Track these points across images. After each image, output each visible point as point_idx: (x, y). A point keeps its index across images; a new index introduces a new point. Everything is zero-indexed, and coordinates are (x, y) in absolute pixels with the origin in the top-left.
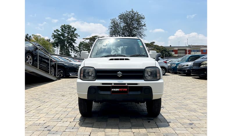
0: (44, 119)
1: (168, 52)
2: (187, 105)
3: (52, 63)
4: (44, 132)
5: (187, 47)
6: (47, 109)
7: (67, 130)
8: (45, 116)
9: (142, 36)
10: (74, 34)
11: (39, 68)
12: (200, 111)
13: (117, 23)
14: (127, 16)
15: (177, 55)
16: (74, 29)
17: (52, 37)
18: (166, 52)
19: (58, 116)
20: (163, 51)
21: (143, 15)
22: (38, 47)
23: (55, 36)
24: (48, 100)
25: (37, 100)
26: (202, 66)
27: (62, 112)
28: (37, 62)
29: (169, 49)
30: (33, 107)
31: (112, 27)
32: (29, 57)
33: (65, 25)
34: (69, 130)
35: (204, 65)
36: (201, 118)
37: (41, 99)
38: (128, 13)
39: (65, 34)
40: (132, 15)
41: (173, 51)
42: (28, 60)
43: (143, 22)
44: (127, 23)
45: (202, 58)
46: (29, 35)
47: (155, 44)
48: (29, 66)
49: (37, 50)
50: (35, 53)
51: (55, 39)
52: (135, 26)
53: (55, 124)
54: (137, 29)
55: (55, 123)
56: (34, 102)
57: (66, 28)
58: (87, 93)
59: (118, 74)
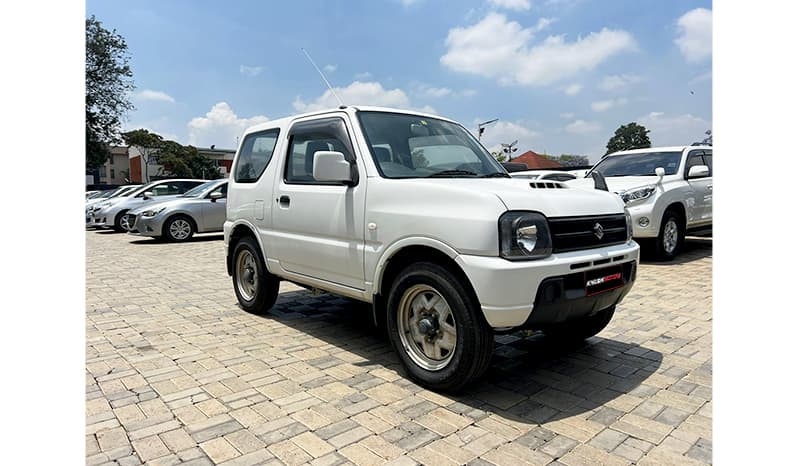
1: (208, 165)
9: (119, 107)
18: (203, 164)
21: (117, 33)
29: (211, 157)
41: (221, 163)
43: (119, 59)
58: (534, 304)
59: (596, 231)
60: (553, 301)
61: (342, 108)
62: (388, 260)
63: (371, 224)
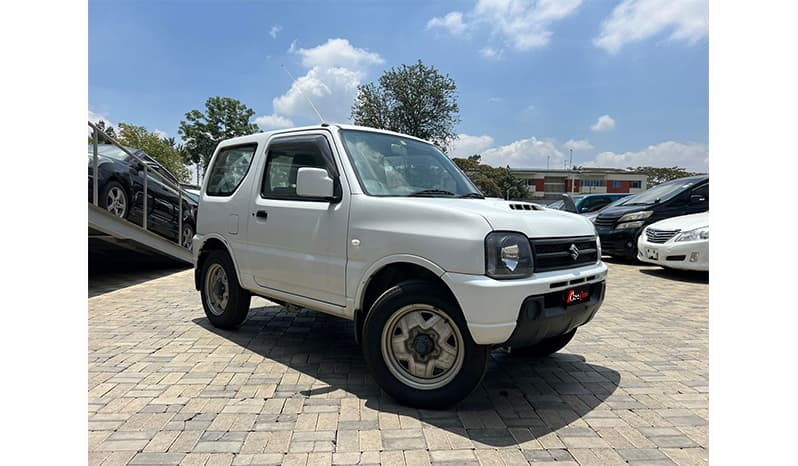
0: (178, 390)
1: (517, 185)
2: (600, 339)
3: (187, 212)
4: (187, 436)
5: (569, 172)
6: (185, 357)
7: (258, 427)
8: (181, 382)
9: (447, 138)
10: (246, 124)
11: (148, 229)
12: (639, 357)
13: (376, 98)
14: (405, 80)
15: (541, 194)
16: (248, 112)
17: (180, 133)
18: (513, 184)
19: (222, 380)
20: (504, 181)
21: (449, 77)
22: (145, 162)
23: (188, 132)
24: (182, 329)
25: (149, 327)
26: (621, 226)
27: (235, 366)
28: (142, 209)
29: (521, 177)
30: (137, 351)
31: (361, 108)
32: (115, 193)
33: (218, 98)
34: (264, 426)
35: (627, 225)
36: (647, 379)
37: (160, 324)
38: (408, 70)
39: (219, 124)
40: (420, 76)
41: (531, 182)
42: (114, 203)
43: (449, 99)
44: (405, 101)
45: (620, 205)
46: (107, 126)
47: (481, 162)
48: (117, 220)
49: (141, 173)
50: (134, 182)
51: (189, 140)
52: (428, 107)
53: (218, 408)
54: (434, 117)
55: (216, 405)
56: (138, 336)
57: (224, 109)
58: (517, 321)
59: (572, 252)
60: (534, 319)
61: (323, 125)
62: (371, 276)
63: (354, 241)
